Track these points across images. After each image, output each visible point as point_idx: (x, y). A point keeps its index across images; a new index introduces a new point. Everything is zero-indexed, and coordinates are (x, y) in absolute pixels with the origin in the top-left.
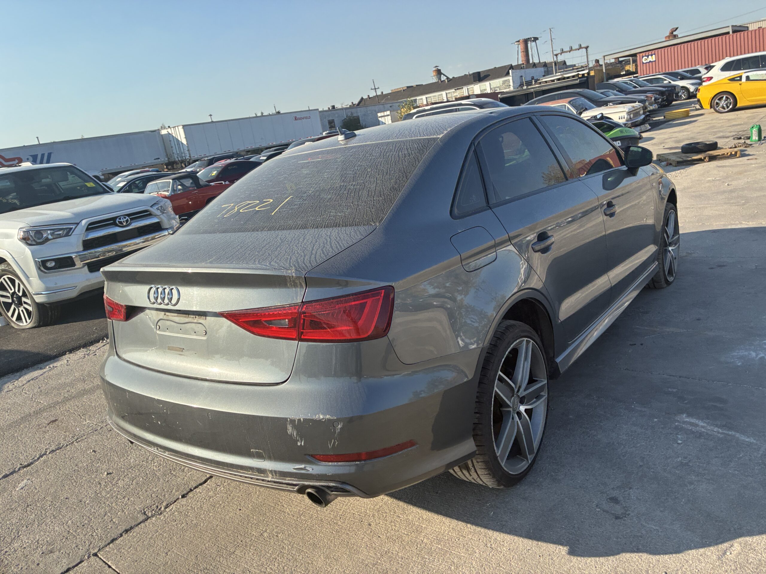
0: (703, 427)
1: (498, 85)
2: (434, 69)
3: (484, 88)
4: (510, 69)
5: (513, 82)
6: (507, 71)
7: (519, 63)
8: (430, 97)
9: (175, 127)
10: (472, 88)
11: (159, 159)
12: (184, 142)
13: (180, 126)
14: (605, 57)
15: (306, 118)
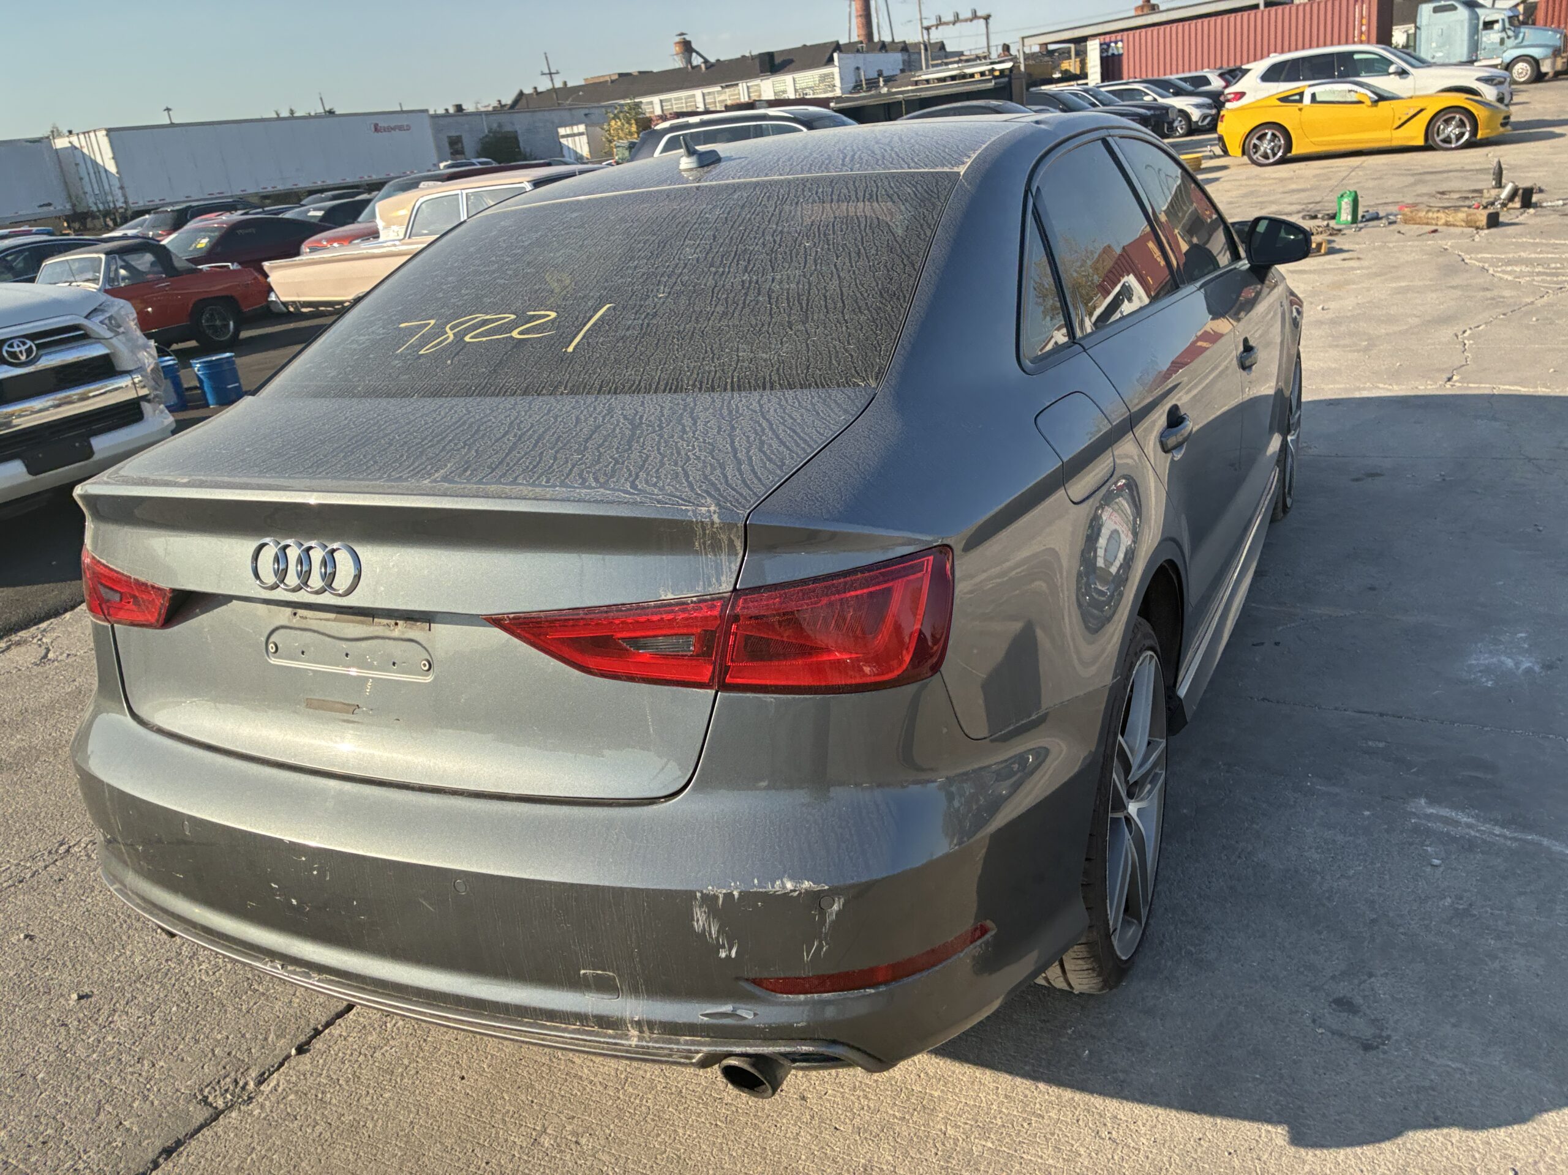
0: (1470, 826)
1: (811, 84)
2: (678, 39)
3: (782, 88)
4: (834, 51)
5: (842, 79)
6: (827, 55)
7: (852, 41)
8: (669, 100)
9: (88, 132)
10: (758, 85)
11: (49, 205)
12: (112, 167)
13: (100, 130)
14: (1026, 40)
15: (400, 128)
